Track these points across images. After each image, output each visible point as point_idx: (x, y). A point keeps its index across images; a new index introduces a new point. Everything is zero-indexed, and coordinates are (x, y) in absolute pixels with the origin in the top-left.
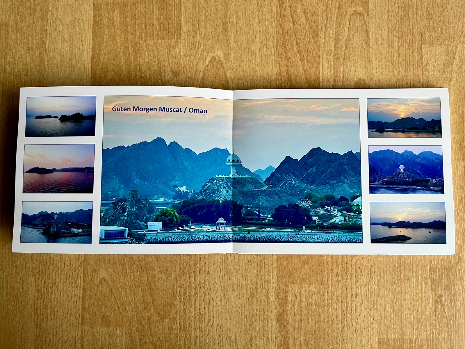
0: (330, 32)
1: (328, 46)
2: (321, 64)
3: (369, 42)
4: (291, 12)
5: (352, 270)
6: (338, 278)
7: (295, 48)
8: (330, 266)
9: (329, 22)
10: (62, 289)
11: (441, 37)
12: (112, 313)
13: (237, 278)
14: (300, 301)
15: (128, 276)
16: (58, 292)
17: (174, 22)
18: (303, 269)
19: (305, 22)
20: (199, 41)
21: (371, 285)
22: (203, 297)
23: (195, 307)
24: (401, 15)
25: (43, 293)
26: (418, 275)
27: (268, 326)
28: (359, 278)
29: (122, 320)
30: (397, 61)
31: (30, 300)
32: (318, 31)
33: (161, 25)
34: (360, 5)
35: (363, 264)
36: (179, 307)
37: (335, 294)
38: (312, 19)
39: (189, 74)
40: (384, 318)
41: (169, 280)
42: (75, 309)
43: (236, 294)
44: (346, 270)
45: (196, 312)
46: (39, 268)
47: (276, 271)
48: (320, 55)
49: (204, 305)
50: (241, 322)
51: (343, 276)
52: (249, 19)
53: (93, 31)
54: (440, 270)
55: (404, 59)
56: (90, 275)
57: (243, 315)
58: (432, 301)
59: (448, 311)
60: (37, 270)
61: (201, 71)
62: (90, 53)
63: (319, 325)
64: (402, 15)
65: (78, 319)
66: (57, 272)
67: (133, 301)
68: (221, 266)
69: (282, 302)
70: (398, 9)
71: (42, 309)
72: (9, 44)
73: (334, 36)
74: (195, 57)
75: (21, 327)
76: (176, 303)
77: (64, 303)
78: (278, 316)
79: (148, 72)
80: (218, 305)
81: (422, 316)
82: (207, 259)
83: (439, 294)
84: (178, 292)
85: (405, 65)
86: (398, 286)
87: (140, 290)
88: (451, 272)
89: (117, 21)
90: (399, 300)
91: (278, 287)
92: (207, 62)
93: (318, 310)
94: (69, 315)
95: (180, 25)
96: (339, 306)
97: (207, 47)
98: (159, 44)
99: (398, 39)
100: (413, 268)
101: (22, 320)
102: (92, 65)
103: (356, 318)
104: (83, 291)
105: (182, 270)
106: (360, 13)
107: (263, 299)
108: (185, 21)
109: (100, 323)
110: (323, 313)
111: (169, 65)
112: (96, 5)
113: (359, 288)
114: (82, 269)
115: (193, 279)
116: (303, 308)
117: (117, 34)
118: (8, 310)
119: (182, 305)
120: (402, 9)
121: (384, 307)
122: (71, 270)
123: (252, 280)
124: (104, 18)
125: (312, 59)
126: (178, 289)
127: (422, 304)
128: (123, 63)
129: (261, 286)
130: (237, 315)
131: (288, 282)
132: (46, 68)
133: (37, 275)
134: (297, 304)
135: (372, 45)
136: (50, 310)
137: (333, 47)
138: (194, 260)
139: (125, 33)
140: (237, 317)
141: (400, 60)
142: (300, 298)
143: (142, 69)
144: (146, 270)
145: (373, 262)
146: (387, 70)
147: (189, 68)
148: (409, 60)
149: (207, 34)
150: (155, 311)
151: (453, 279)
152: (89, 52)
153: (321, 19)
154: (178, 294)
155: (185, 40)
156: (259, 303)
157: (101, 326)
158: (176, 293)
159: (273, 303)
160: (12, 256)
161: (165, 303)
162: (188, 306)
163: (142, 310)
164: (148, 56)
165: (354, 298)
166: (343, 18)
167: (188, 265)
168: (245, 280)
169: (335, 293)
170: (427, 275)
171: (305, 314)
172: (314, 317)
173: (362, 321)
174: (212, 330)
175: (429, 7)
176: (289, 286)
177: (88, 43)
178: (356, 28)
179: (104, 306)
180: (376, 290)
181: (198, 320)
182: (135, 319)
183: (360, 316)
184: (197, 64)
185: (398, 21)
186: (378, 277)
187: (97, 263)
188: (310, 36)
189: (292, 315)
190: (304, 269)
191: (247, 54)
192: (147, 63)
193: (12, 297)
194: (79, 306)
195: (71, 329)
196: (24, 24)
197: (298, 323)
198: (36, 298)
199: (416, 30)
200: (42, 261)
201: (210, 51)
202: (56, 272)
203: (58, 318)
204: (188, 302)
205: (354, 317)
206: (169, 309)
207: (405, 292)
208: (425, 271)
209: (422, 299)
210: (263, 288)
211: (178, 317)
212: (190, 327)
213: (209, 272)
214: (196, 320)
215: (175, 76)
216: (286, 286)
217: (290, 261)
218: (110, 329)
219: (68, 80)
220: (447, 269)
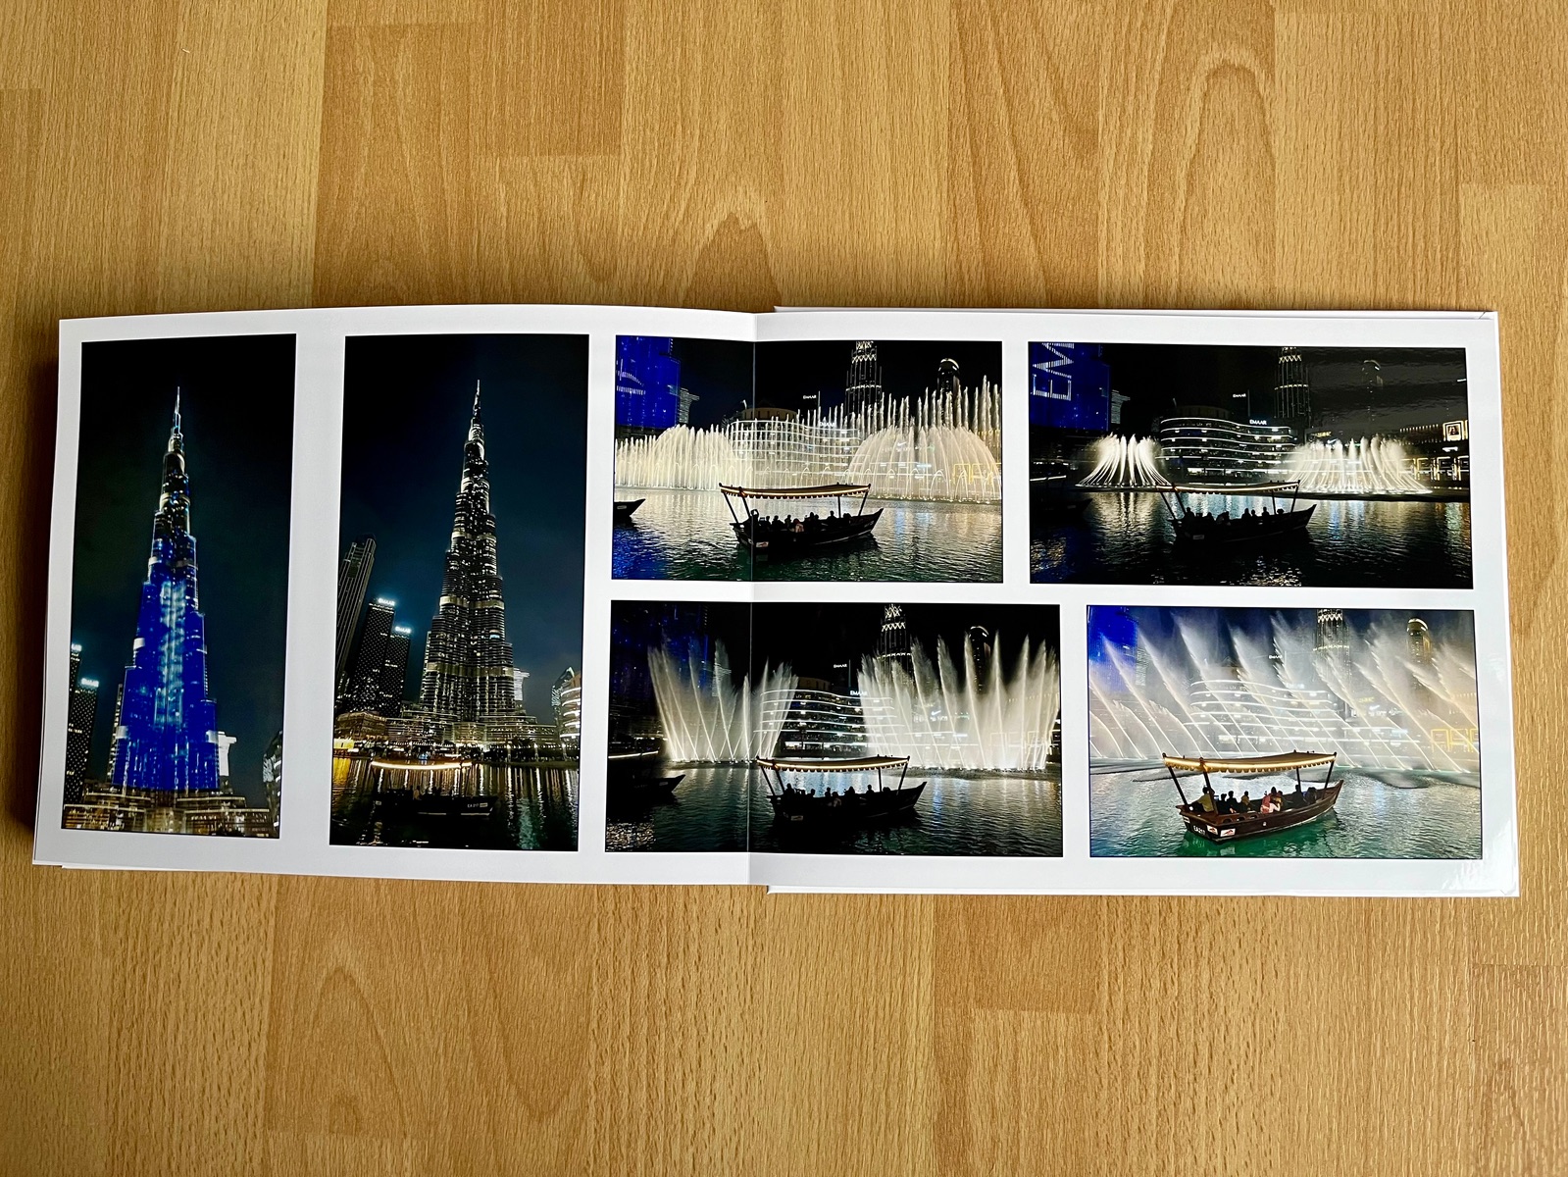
0: (1134, 135)
1: (1127, 184)
2: (1103, 244)
3: (1274, 170)
4: (1000, 62)
5: (1196, 965)
6: (1147, 993)
7: (1013, 189)
8: (1120, 947)
9: (1131, 98)
10: (201, 1000)
11: (1527, 156)
12: (369, 1090)
13: (795, 981)
14: (1015, 1069)
15: (426, 965)
16: (190, 1011)
17: (599, 94)
18: (1025, 955)
19: (1050, 100)
20: (683, 162)
21: (1262, 1018)
22: (678, 1044)
23: (652, 1077)
24: (1387, 76)
25: (136, 1013)
26: (1428, 988)
27: (900, 1150)
28: (1221, 994)
29: (402, 1115)
30: (1367, 236)
31: (95, 1036)
32: (1095, 132)
33: (552, 106)
34: (1242, 42)
35: (1237, 944)
36: (594, 1075)
37: (1135, 1046)
38: (1074, 87)
39: (648, 274)
40: (1308, 1137)
41: (563, 981)
42: (245, 1072)
43: (792, 1035)
44: (1175, 966)
45: (654, 1096)
46: (127, 929)
47: (932, 960)
48: (1100, 213)
49: (680, 1074)
50: (806, 1133)
51: (1165, 984)
52: (857, 86)
53: (322, 122)
54: (1506, 974)
55: (1396, 229)
56: (297, 957)
57: (816, 1109)
58: (1477, 1079)
59: (1530, 1119)
60: (121, 934)
61: (689, 262)
62: (313, 196)
63: (1077, 1155)
64: (1391, 76)
65: (253, 1105)
66: (186, 942)
67: (441, 1051)
68: (742, 938)
69: (952, 1067)
70: (1377, 54)
71: (133, 1066)
72: (40, 164)
73: (1151, 147)
74: (667, 216)
75: (63, 1125)
76: (586, 1063)
77: (207, 1050)
78: (936, 1117)
79: (508, 266)
80: (730, 1071)
81: (1441, 1131)
82: (694, 915)
83: (1500, 1055)
84: (594, 1025)
85: (1399, 252)
86: (1359, 1026)
87: (464, 1015)
88: (1546, 979)
89: (404, 90)
90: (1359, 1073)
91: (937, 1017)
92: (707, 232)
93: (1077, 1101)
94: (224, 1091)
95: (617, 104)
96: (1149, 1091)
97: (711, 180)
98: (545, 170)
99: (1372, 160)
100: (1411, 964)
101: (67, 1103)
102: (317, 238)
103: (1207, 1133)
104: (272, 1011)
105: (608, 950)
106: (1240, 69)
107: (884, 1057)
108: (635, 91)
109: (327, 1123)
110: (1094, 1112)
111: (580, 243)
112: (334, 33)
113: (1223, 1028)
114: (271, 935)
115: (644, 981)
116: (1022, 1094)
117: (405, 133)
118: (21, 1066)
119: (607, 1069)
120: (1390, 56)
121: (1309, 1098)
122: (234, 937)
123: (850, 991)
124: (361, 81)
125: (1070, 226)
126: (594, 1013)
127: (1439, 1090)
128: (421, 231)
129: (879, 1012)
130: (795, 1110)
131: (971, 1000)
132: (164, 247)
133: (119, 952)
134: (1002, 1078)
135: (1282, 181)
136: (162, 1072)
137: (1145, 186)
138: (650, 913)
139: (433, 130)
140: (794, 1117)
141: (1380, 234)
142: (1015, 1058)
143: (487, 253)
144: (487, 943)
145: (1272, 941)
146: (1334, 269)
147: (645, 254)
148: (1411, 234)
149: (712, 135)
150: (513, 1087)
151: (1551, 1006)
152: (310, 196)
153: (1106, 88)
154: (593, 1031)
155: (634, 158)
156: (872, 1068)
157: (331, 1132)
158: (588, 1025)
159: (921, 1074)
160: (36, 885)
161: (548, 1060)
162: (625, 1073)
163: (468, 1084)
164: (508, 211)
165: (1203, 1065)
166: (1182, 87)
167: (628, 932)
168: (823, 988)
169: (1137, 1043)
170: (1460, 990)
171: (1030, 1113)
172: (1062, 1126)
173: (1229, 1143)
174: (706, 1161)
175: (1486, 50)
176: (976, 1013)
177: (308, 164)
178: (1227, 122)
179: (342, 1065)
180: (1279, 1037)
181: (659, 1122)
182: (445, 1113)
183: (1224, 1126)
184: (674, 241)
185: (1375, 98)
186: (1289, 992)
187: (320, 914)
188: (1066, 147)
189: (983, 1117)
190: (1030, 956)
191: (845, 207)
192: (504, 235)
193: (35, 1023)
194: (256, 1061)
195: (230, 1140)
196: (92, 97)
197: (1005, 1145)
198: (115, 1030)
199: (1437, 131)
200: (136, 902)
201: (718, 196)
202: (181, 944)
203: (186, 1101)
204: (627, 1060)
205: (1203, 1129)
206: (563, 1083)
207: (1382, 1048)
208: (1455, 977)
209: (1440, 1071)
210: (887, 1017)
211: (592, 1108)
212: (633, 1145)
213: (700, 960)
214: (652, 1122)
215: (599, 279)
216: (965, 1012)
217: (982, 929)
218: (360, 1142)
219: (236, 290)
220: (1532, 972)
